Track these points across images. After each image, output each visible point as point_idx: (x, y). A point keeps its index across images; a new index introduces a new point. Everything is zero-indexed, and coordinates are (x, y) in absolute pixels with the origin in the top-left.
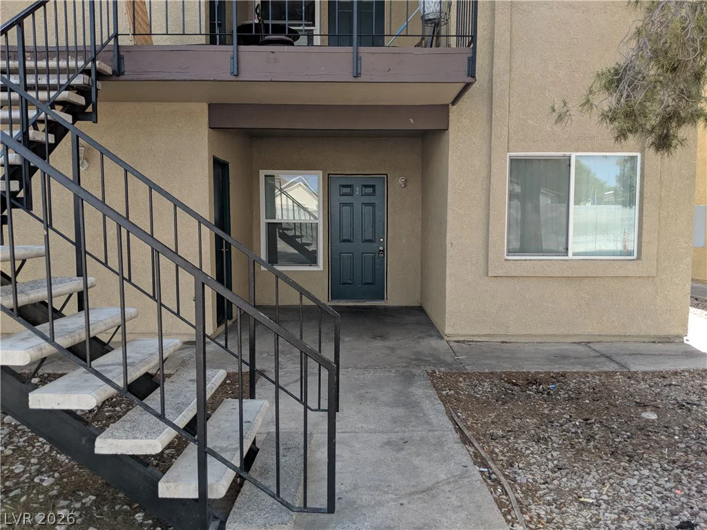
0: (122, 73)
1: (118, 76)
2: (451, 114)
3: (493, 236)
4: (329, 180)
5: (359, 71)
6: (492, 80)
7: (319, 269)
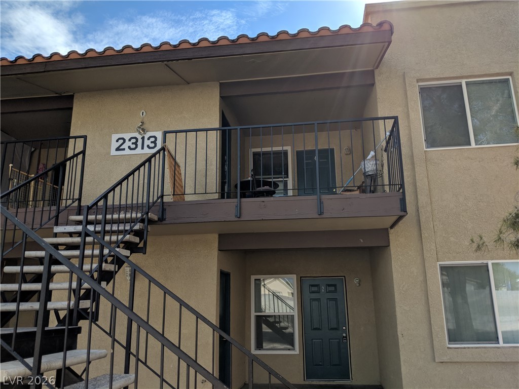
0: (165, 220)
1: (161, 221)
2: (390, 235)
3: (435, 328)
4: (301, 281)
5: (322, 211)
6: (418, 210)
7: (296, 353)
